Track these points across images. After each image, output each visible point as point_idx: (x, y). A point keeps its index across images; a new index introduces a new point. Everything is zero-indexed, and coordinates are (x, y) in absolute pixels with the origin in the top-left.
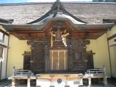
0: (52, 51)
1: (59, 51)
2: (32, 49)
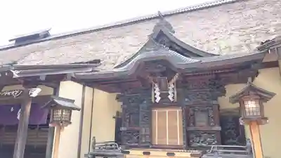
0: (156, 111)
1: (167, 111)
2: (123, 109)
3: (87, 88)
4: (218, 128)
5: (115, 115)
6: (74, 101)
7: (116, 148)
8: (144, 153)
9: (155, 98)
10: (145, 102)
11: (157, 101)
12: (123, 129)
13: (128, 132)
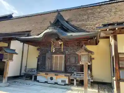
0: (54, 56)
1: (59, 56)
6: (15, 50)
7: (35, 71)
8: (46, 74)
9: (53, 50)
10: (49, 52)
11: (54, 52)
12: (39, 63)
13: (41, 64)
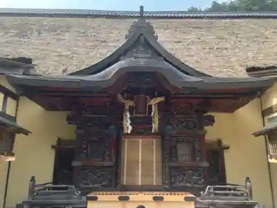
0: (126, 140)
2: (78, 135)
3: (9, 100)
4: (205, 164)
5: (55, 143)
8: (121, 198)
10: (113, 127)
12: (76, 164)
13: (83, 168)
